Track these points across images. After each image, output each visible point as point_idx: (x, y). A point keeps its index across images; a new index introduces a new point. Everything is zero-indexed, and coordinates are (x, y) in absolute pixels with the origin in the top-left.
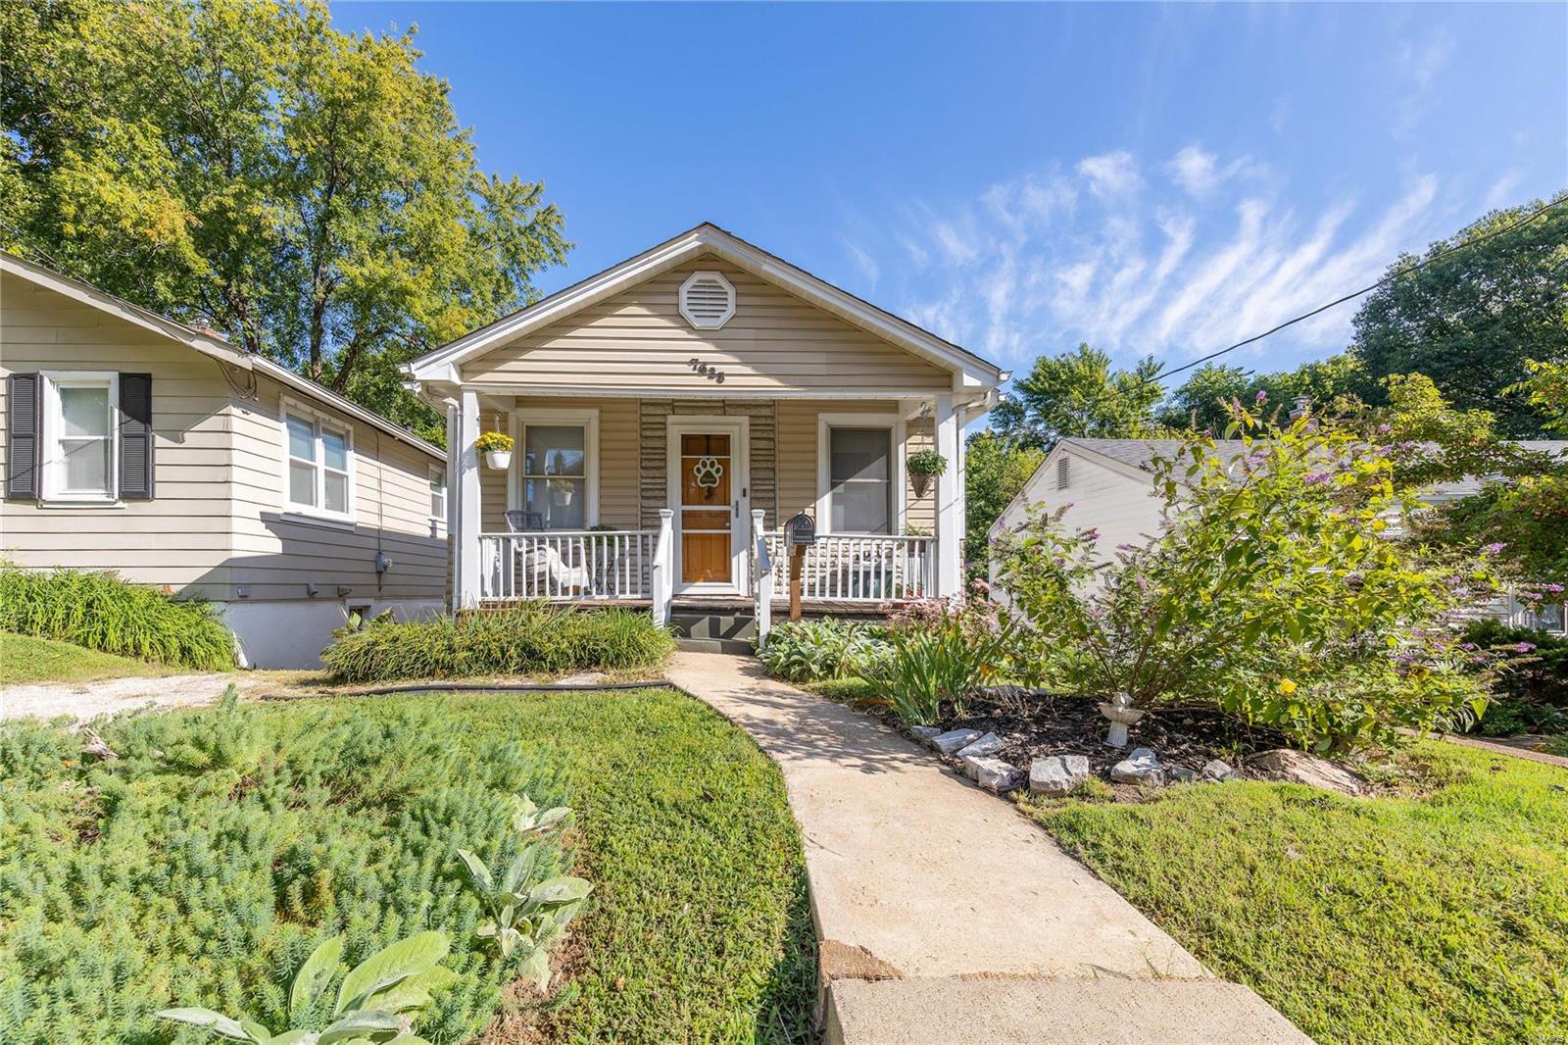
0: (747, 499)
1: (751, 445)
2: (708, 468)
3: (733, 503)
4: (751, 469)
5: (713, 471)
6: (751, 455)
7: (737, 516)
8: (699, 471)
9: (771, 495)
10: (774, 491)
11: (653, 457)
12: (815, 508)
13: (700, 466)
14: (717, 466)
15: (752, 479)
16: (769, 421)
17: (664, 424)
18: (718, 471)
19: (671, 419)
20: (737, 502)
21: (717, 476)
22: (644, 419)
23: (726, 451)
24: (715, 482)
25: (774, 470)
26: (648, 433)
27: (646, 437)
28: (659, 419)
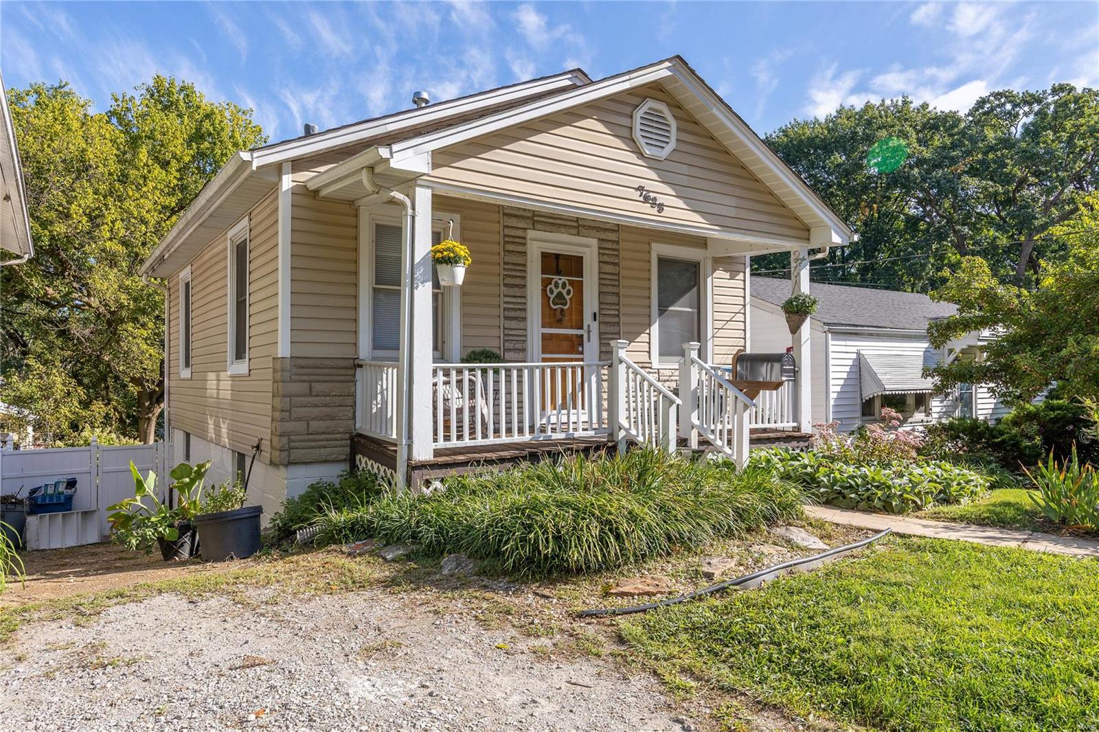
0: (596, 323)
1: (600, 268)
2: (560, 289)
3: (585, 327)
4: (600, 293)
5: (564, 292)
6: (600, 279)
7: (589, 340)
8: (552, 292)
9: (616, 320)
10: (618, 316)
11: (514, 273)
12: (649, 334)
13: (552, 286)
14: (568, 287)
15: (600, 303)
16: (615, 246)
17: (524, 238)
18: (569, 292)
19: (531, 234)
20: (589, 326)
21: (568, 298)
22: (507, 231)
23: (580, 273)
24: (565, 304)
25: (618, 294)
26: (511, 247)
27: (509, 251)
28: (520, 233)
